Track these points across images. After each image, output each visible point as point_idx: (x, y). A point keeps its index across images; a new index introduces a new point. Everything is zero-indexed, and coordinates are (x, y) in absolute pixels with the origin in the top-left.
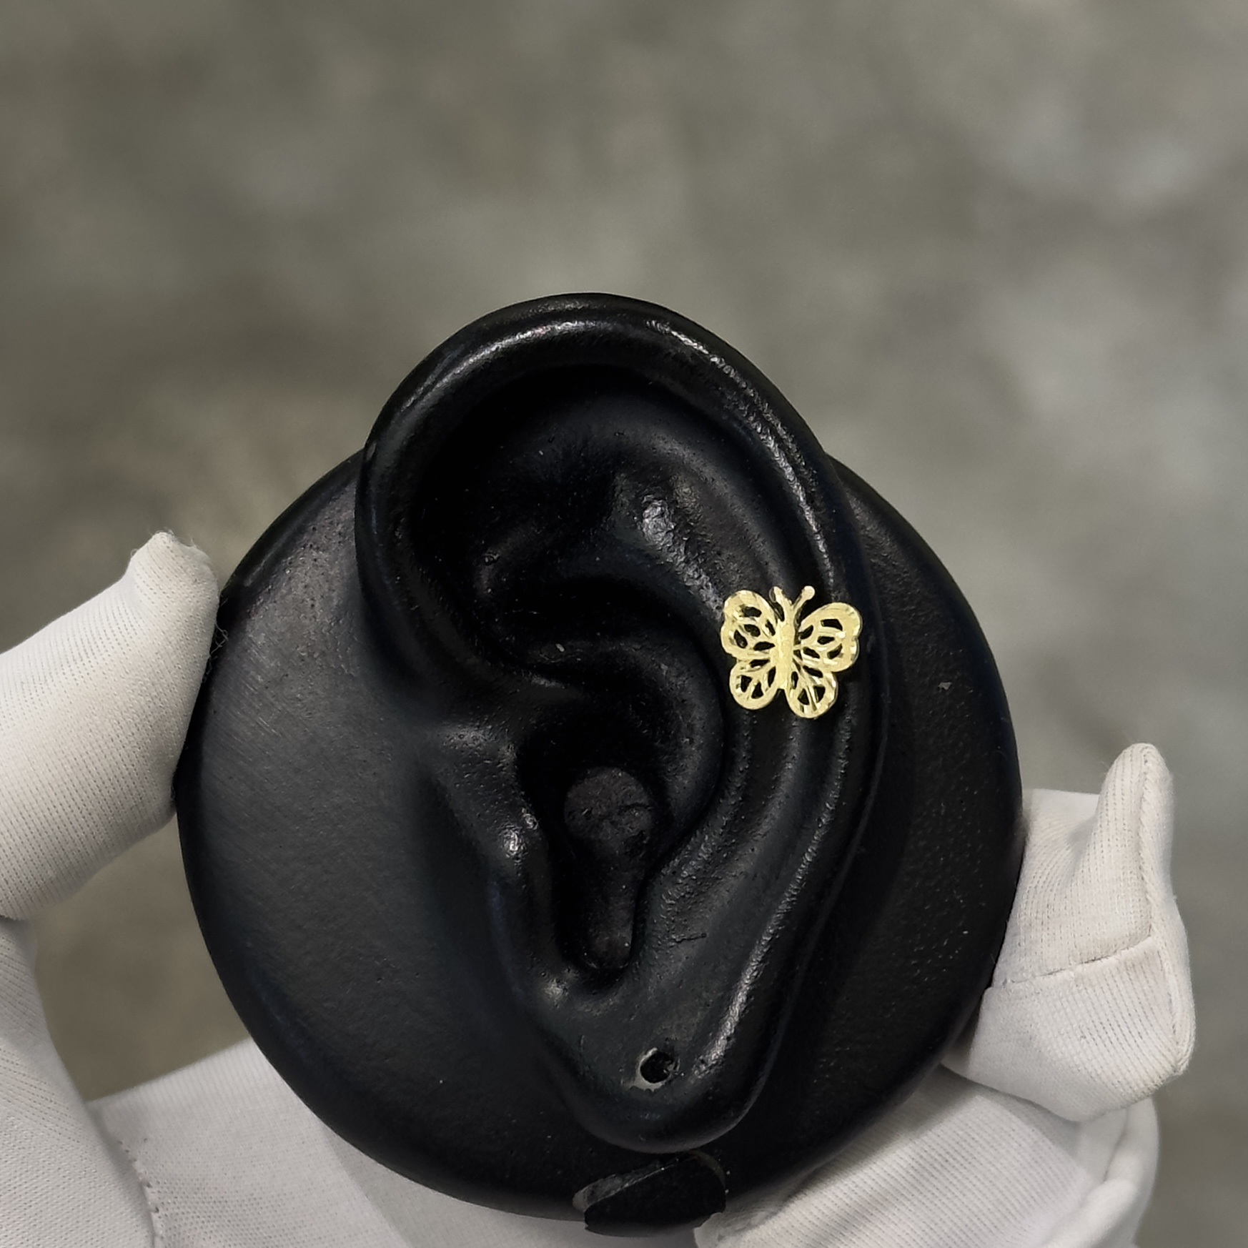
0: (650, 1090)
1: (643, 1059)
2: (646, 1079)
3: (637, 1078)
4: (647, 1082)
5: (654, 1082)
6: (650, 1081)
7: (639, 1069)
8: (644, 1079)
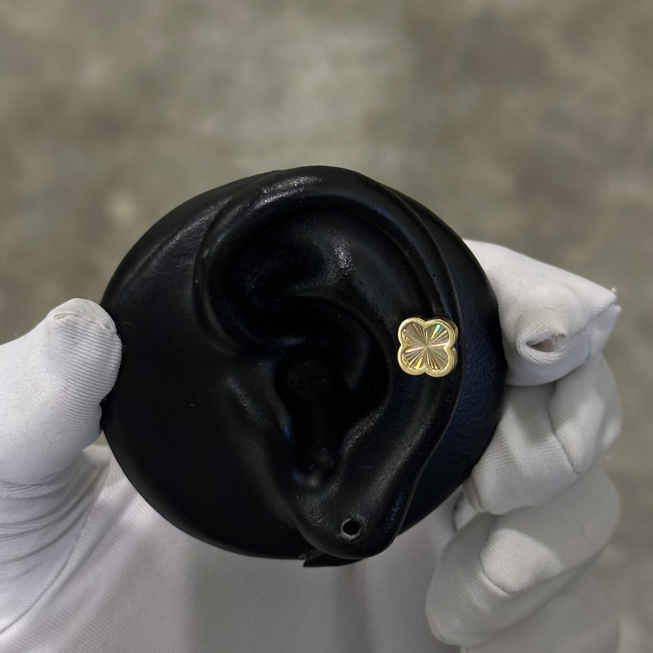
0: (348, 539)
1: (344, 524)
2: (346, 533)
3: (341, 532)
4: (347, 535)
5: (351, 535)
6: (348, 534)
7: (342, 529)
8: (345, 533)
